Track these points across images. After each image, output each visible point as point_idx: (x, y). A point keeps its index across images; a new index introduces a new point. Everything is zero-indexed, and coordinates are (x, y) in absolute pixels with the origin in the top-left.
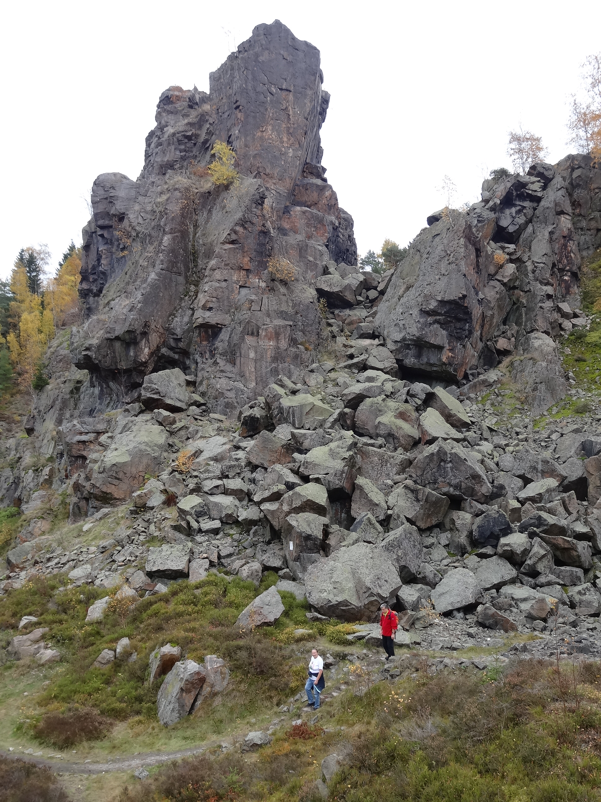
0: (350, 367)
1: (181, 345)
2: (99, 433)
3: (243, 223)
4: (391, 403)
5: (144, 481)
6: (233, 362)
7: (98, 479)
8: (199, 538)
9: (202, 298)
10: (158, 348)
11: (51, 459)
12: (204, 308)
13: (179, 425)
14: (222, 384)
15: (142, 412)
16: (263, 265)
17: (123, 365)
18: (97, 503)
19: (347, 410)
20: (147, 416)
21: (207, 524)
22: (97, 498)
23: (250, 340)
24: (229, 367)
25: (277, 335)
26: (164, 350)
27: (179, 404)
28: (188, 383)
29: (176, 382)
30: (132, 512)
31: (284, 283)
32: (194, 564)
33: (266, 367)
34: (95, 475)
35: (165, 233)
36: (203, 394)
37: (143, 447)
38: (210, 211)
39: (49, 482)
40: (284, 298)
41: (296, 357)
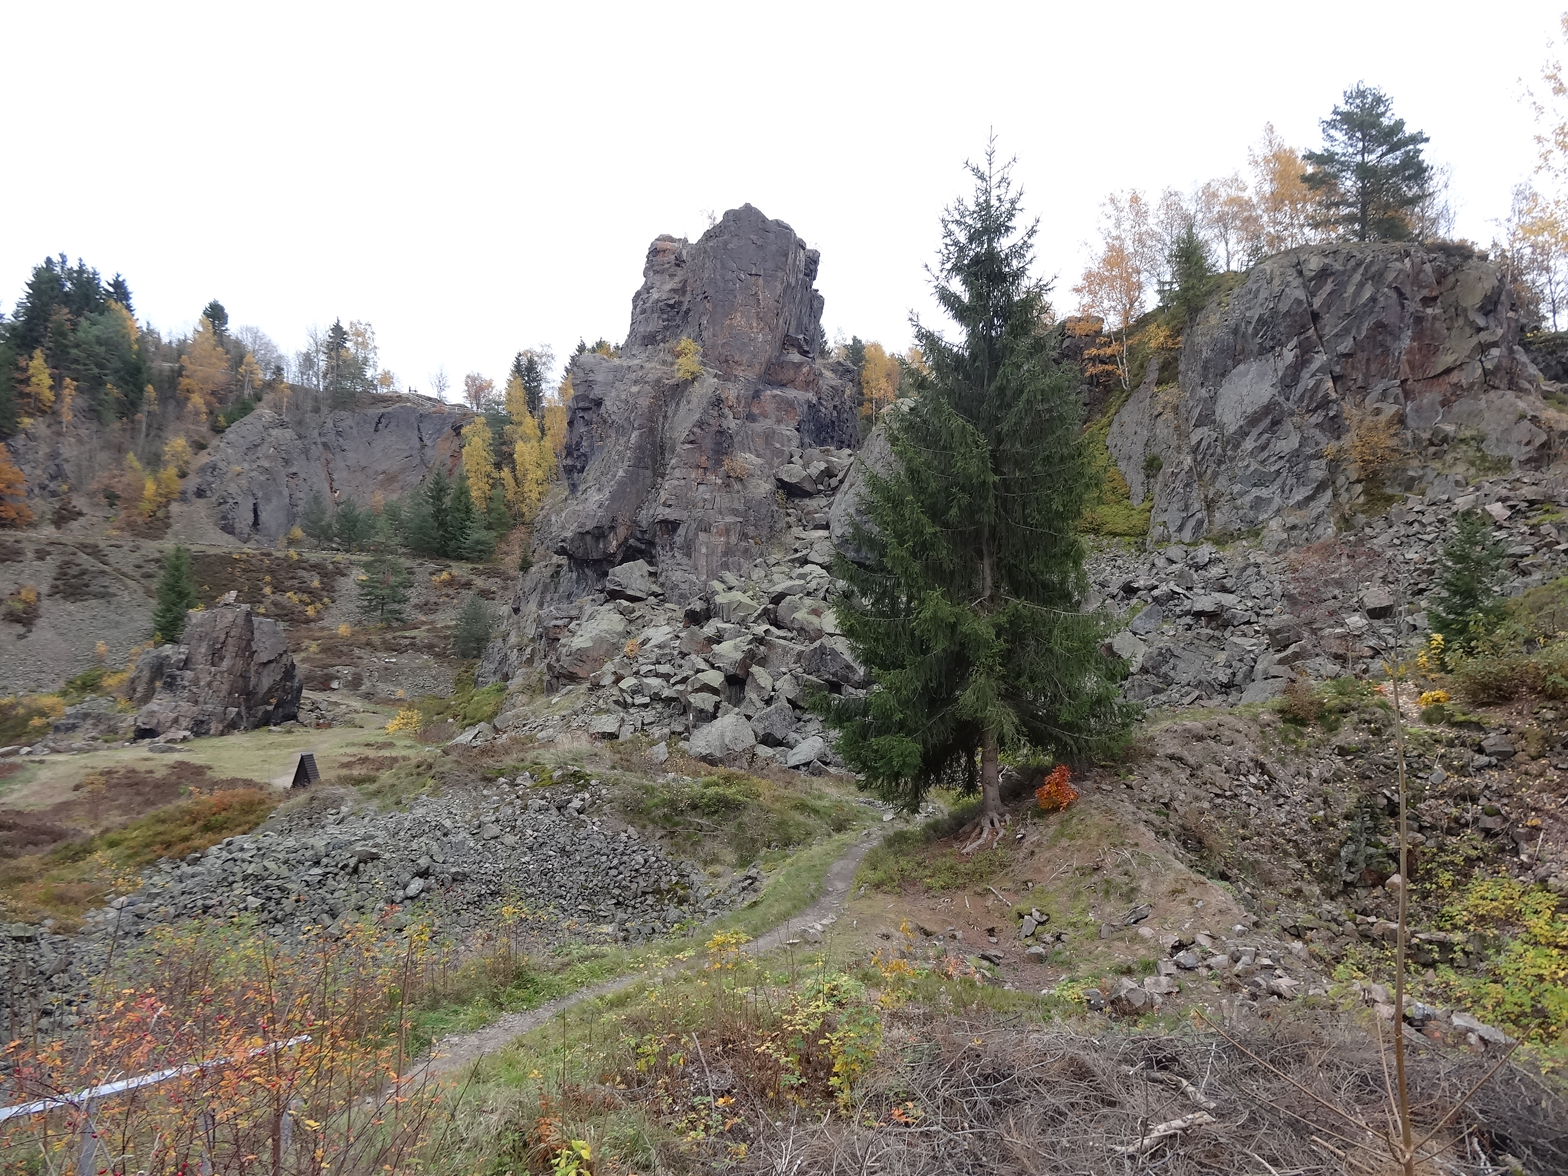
0: (792, 561)
1: (647, 536)
2: (572, 619)
3: (700, 424)
4: (808, 601)
5: (602, 665)
6: (689, 555)
7: (566, 661)
8: (631, 711)
9: (663, 496)
10: (626, 539)
11: (533, 640)
12: (664, 504)
13: (637, 614)
14: (677, 576)
15: (607, 601)
16: (719, 463)
17: (595, 556)
18: (565, 681)
19: (771, 606)
20: (610, 606)
21: (639, 700)
22: (565, 676)
23: (702, 536)
24: (685, 560)
25: (727, 532)
26: (631, 541)
27: (639, 594)
28: (651, 574)
29: (638, 574)
30: (590, 689)
31: (740, 479)
32: (623, 729)
33: (716, 561)
34: (563, 658)
35: (634, 428)
36: (662, 585)
37: (603, 634)
38: (678, 404)
39: (530, 661)
40: (736, 496)
41: (746, 550)
